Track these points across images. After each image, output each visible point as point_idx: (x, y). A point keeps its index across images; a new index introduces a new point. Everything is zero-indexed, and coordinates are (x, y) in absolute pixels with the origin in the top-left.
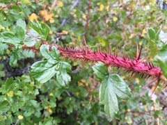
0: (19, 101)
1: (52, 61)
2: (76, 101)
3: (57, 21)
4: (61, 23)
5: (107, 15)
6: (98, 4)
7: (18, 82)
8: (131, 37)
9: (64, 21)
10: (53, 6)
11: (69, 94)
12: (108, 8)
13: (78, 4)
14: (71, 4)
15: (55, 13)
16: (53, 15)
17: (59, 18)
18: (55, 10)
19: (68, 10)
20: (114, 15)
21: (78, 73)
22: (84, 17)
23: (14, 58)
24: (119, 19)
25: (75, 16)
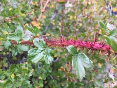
0: (18, 81)
1: (41, 48)
2: (57, 83)
3: (42, 28)
4: (45, 29)
5: (75, 22)
6: (69, 15)
7: (18, 68)
8: (92, 34)
9: (47, 28)
10: (39, 18)
11: (52, 78)
12: (75, 17)
13: (55, 16)
14: (51, 17)
15: (41, 22)
16: (39, 24)
17: (43, 26)
18: (41, 20)
19: (49, 21)
20: (80, 22)
21: (58, 61)
22: (60, 24)
23: (15, 52)
24: (83, 24)
25: (54, 24)
